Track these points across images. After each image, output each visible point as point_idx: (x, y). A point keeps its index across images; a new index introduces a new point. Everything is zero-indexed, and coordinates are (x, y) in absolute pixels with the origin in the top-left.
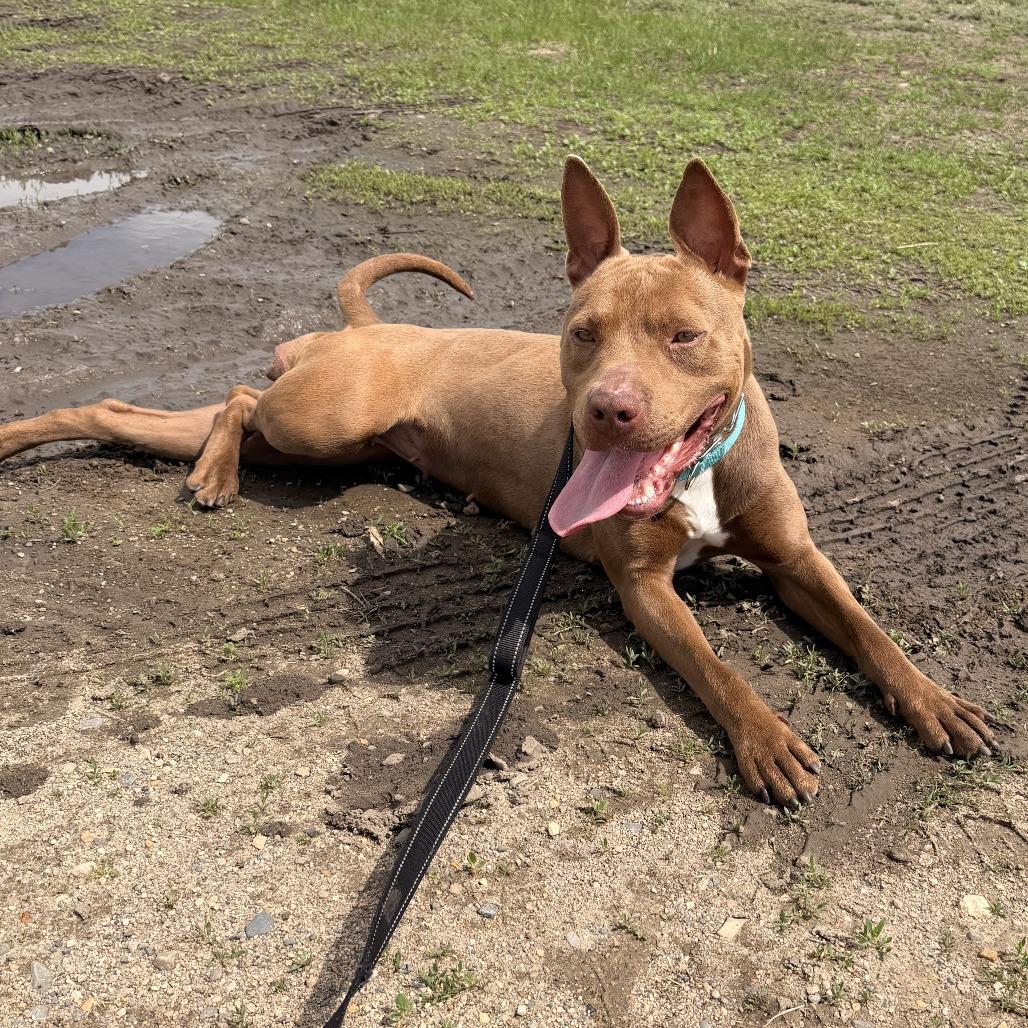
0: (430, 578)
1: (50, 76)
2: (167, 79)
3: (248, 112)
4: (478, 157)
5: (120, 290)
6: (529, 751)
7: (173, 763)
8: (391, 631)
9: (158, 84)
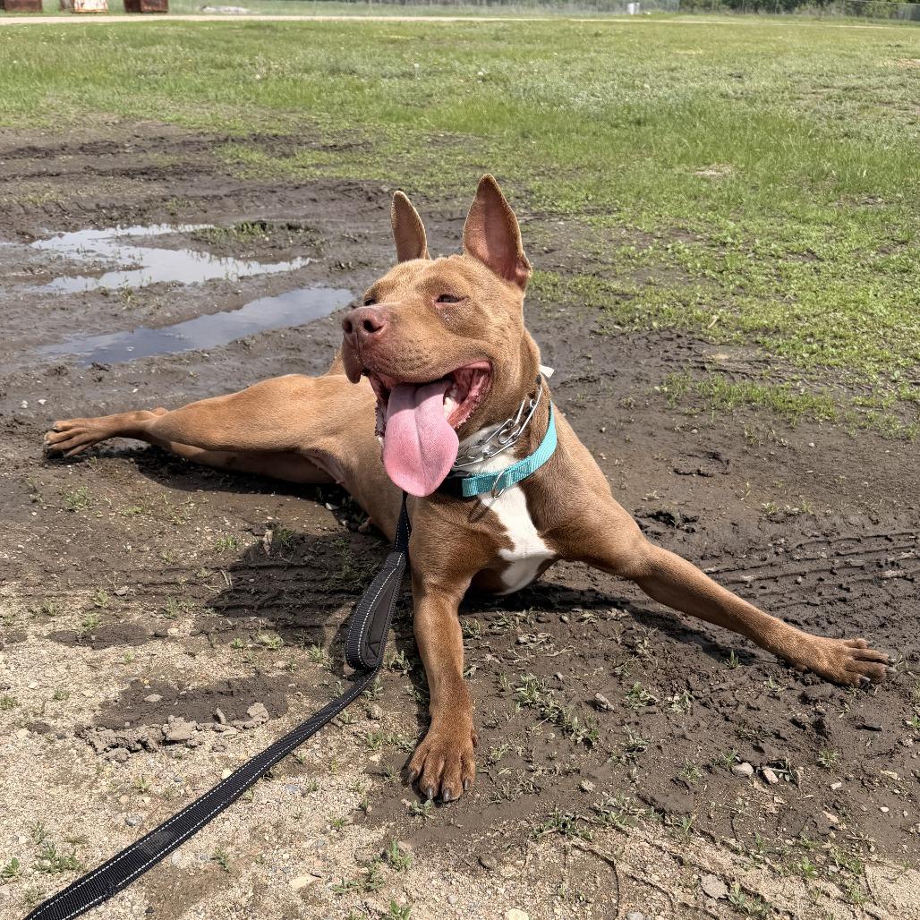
0: (290, 575)
1: (309, 186)
2: (386, 190)
3: (431, 217)
4: (584, 256)
5: (243, 342)
6: (252, 714)
7: (13, 668)
8: (229, 608)
9: (379, 194)
